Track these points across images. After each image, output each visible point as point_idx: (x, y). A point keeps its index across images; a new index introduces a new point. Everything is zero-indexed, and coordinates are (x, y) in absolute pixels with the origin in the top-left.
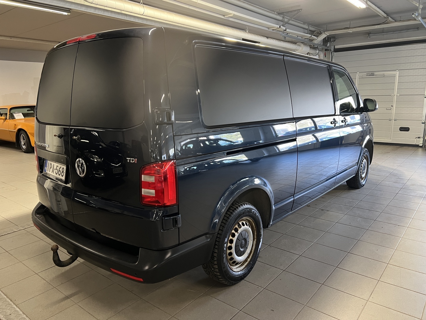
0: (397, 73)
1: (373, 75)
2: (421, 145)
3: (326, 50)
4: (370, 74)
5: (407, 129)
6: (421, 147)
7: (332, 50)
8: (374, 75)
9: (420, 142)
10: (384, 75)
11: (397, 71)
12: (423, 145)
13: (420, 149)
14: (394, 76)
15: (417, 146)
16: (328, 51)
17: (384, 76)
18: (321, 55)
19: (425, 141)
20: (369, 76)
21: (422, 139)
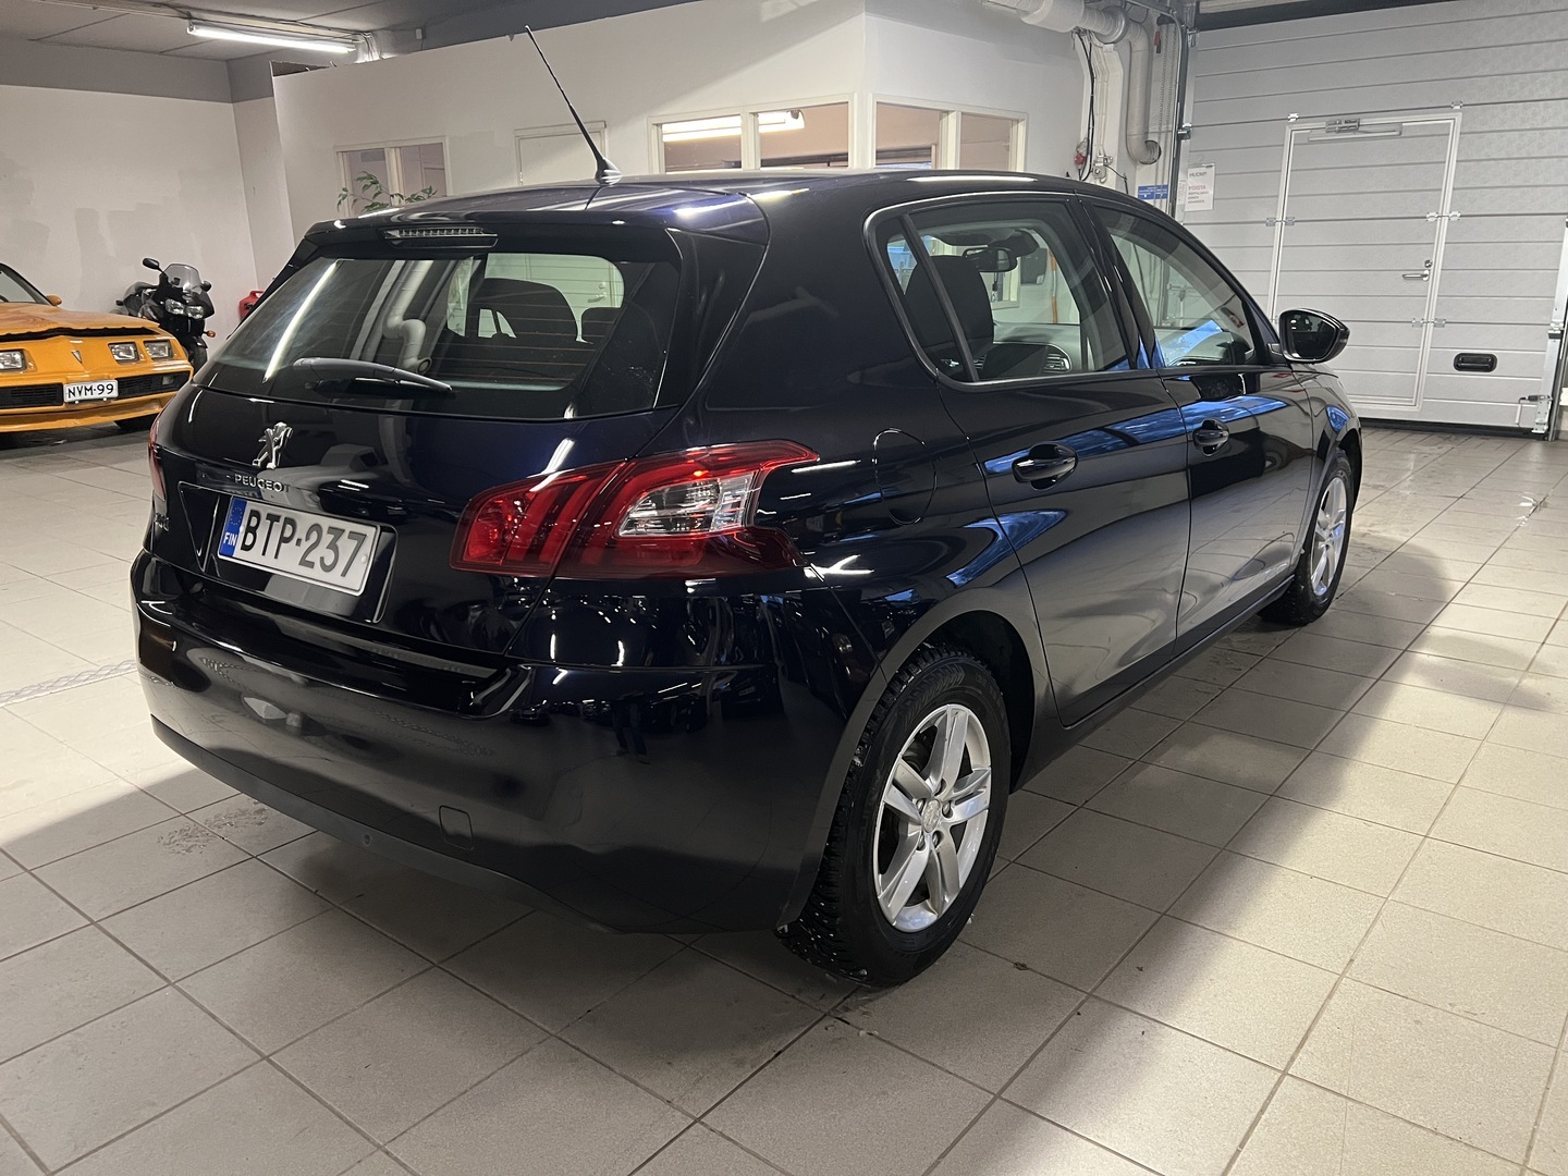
0: (1455, 120)
1: (1356, 129)
2: (1540, 430)
3: (1162, 21)
4: (1343, 125)
5: (1485, 363)
6: (1542, 437)
7: (1189, 19)
8: (1360, 129)
9: (1538, 419)
10: (1400, 127)
11: (1457, 111)
12: (1549, 430)
13: (1536, 450)
14: (1442, 133)
15: (1524, 434)
16: (1172, 26)
17: (1399, 132)
18: (1141, 44)
19: (1556, 411)
20: (1339, 131)
21: (1545, 406)
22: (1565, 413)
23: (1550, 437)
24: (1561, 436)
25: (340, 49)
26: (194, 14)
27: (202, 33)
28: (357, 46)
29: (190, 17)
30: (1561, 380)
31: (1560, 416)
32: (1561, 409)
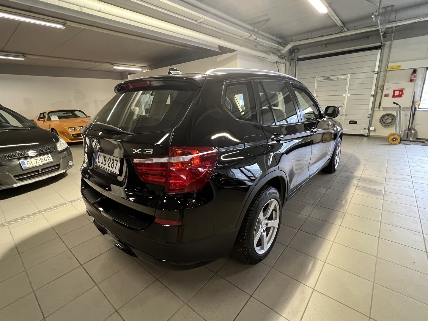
0: (348, 76)
1: (329, 79)
2: (366, 135)
3: (292, 59)
5: (355, 122)
7: (296, 59)
9: (365, 133)
13: (365, 138)
14: (346, 79)
15: (363, 136)
16: (293, 61)
17: (337, 79)
18: (288, 64)
19: (369, 131)
20: (326, 79)
21: (367, 131)
22: (371, 132)
23: (368, 136)
24: (370, 136)
25: (140, 70)
26: (114, 64)
27: (115, 67)
28: (143, 69)
29: (113, 65)
30: (370, 125)
31: (370, 132)
32: (370, 131)
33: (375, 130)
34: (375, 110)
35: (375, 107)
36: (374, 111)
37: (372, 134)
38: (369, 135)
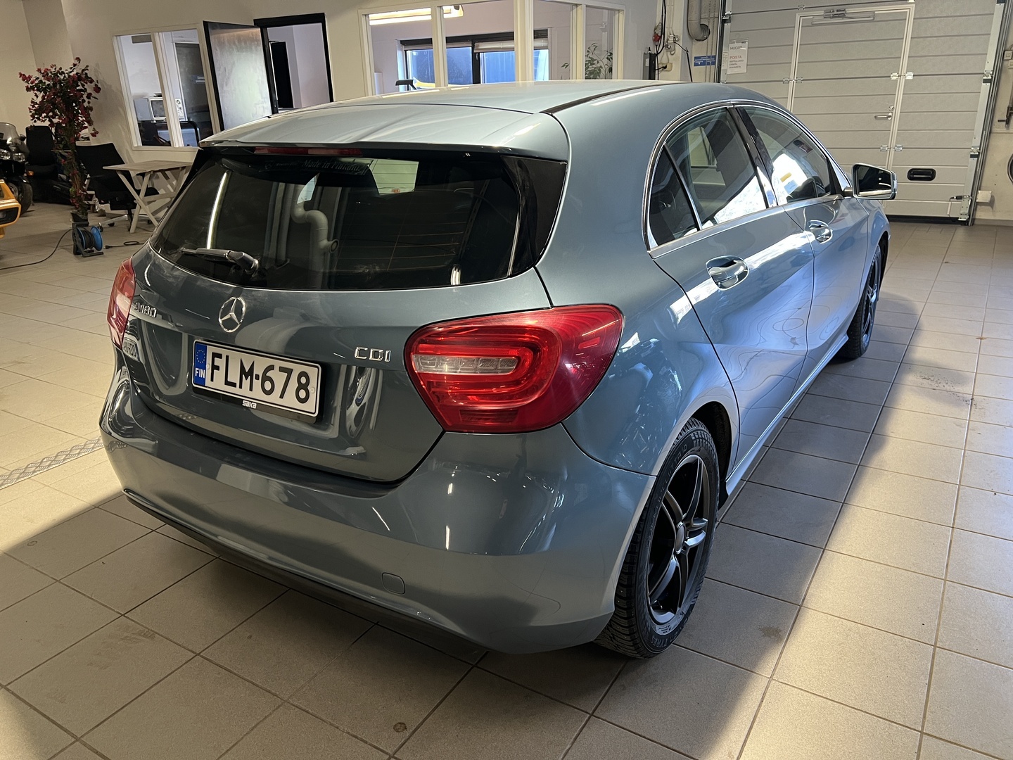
0: (911, 10)
1: (843, 16)
2: (963, 219)
4: (836, 13)
5: (928, 175)
6: (964, 223)
8: (847, 15)
9: (963, 211)
10: (874, 16)
11: (911, 5)
12: (969, 218)
13: (960, 232)
14: (902, 18)
15: (953, 221)
17: (873, 18)
19: (974, 205)
20: (833, 17)
21: (966, 204)
22: (979, 207)
23: (970, 223)
24: (976, 222)
30: (977, 185)
31: (975, 210)
32: (978, 204)
33: (991, 203)
34: (995, 129)
35: (996, 120)
36: (992, 135)
37: (981, 214)
38: (974, 220)
